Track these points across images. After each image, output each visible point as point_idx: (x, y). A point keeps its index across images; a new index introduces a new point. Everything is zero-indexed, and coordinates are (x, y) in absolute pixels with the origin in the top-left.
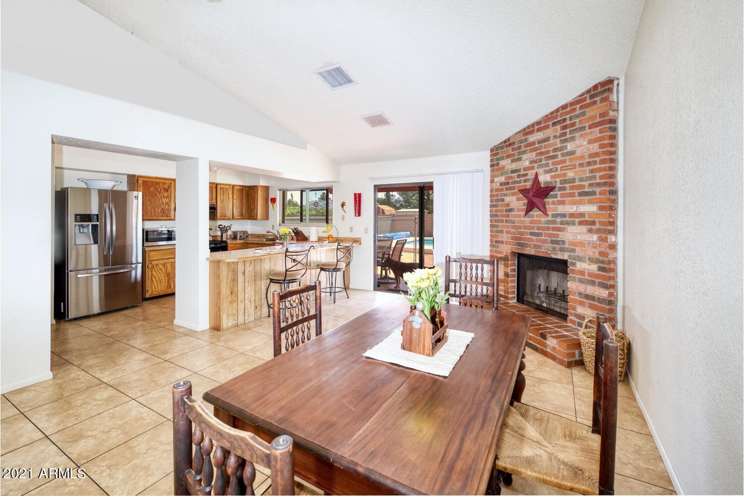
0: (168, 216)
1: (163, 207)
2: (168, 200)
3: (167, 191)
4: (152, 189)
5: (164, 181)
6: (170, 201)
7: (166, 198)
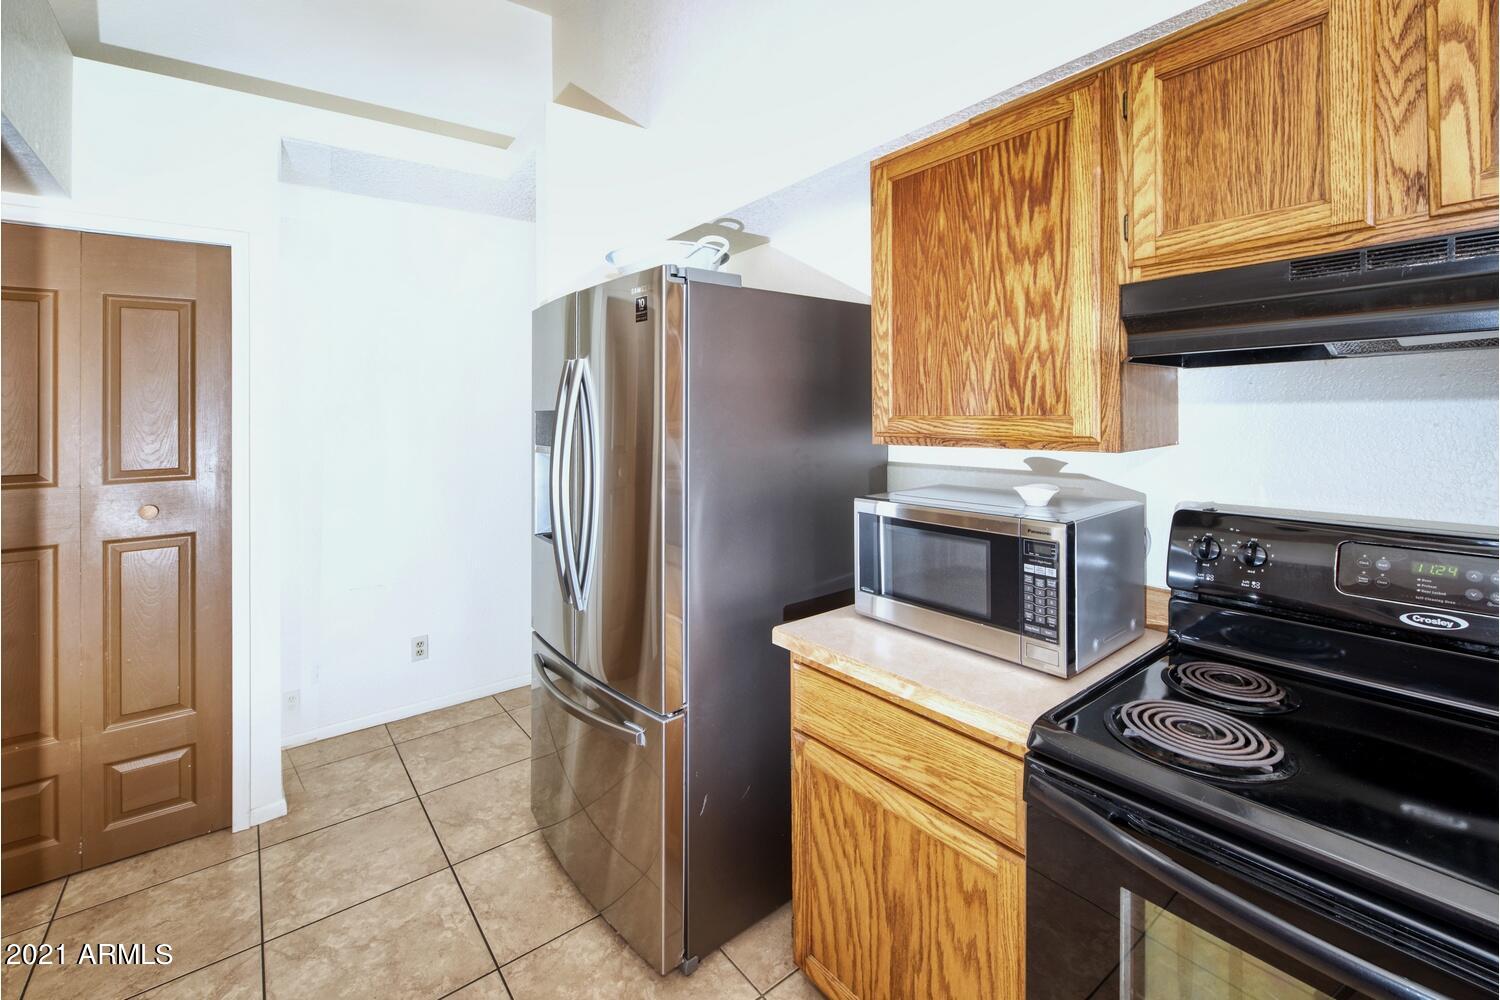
0: (1044, 411)
1: (1011, 340)
2: (1045, 278)
3: (1040, 195)
4: (942, 221)
5: (1009, 129)
6: (1062, 279)
7: (1034, 263)
